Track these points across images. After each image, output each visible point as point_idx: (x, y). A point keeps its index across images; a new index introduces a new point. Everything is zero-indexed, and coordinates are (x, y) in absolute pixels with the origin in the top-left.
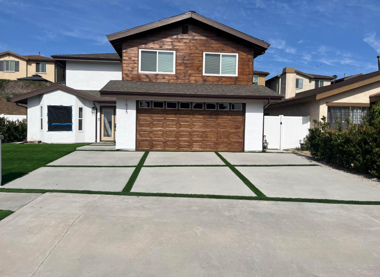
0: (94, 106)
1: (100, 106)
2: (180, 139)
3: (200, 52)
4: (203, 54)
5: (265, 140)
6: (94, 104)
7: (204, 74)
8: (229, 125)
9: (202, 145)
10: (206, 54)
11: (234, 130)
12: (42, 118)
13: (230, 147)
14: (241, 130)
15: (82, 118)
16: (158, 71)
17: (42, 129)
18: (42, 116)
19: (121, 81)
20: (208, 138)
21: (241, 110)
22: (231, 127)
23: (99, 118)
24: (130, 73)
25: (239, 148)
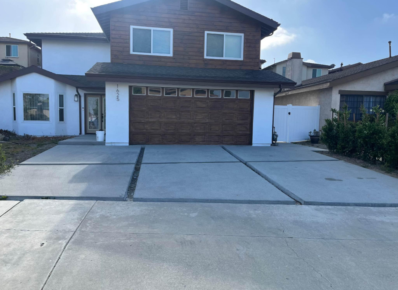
0: (77, 94)
1: (84, 94)
2: (180, 131)
3: (201, 31)
4: (204, 33)
5: (274, 132)
6: (77, 91)
7: (205, 57)
8: (236, 114)
9: (205, 138)
10: (208, 34)
11: (241, 121)
12: (14, 107)
13: (236, 140)
14: (248, 121)
15: (63, 106)
16: (153, 52)
17: (15, 119)
18: (14, 105)
19: (109, 63)
20: (212, 130)
21: (249, 98)
22: (238, 118)
23: (84, 107)
24: (120, 54)
25: (246, 141)
